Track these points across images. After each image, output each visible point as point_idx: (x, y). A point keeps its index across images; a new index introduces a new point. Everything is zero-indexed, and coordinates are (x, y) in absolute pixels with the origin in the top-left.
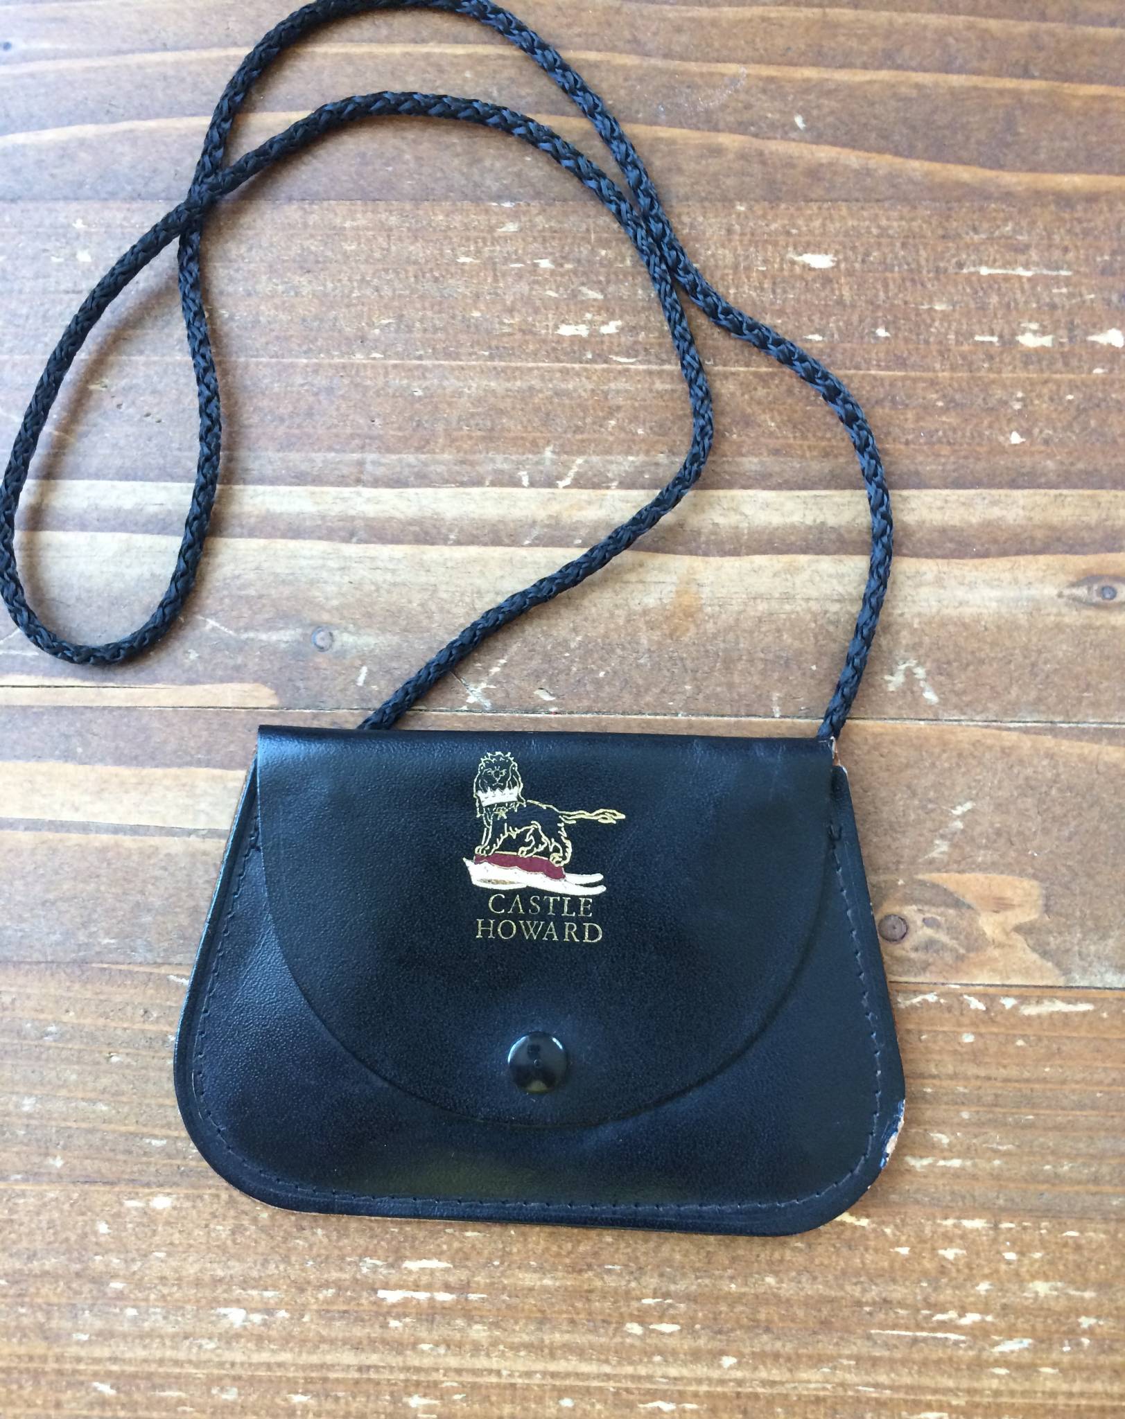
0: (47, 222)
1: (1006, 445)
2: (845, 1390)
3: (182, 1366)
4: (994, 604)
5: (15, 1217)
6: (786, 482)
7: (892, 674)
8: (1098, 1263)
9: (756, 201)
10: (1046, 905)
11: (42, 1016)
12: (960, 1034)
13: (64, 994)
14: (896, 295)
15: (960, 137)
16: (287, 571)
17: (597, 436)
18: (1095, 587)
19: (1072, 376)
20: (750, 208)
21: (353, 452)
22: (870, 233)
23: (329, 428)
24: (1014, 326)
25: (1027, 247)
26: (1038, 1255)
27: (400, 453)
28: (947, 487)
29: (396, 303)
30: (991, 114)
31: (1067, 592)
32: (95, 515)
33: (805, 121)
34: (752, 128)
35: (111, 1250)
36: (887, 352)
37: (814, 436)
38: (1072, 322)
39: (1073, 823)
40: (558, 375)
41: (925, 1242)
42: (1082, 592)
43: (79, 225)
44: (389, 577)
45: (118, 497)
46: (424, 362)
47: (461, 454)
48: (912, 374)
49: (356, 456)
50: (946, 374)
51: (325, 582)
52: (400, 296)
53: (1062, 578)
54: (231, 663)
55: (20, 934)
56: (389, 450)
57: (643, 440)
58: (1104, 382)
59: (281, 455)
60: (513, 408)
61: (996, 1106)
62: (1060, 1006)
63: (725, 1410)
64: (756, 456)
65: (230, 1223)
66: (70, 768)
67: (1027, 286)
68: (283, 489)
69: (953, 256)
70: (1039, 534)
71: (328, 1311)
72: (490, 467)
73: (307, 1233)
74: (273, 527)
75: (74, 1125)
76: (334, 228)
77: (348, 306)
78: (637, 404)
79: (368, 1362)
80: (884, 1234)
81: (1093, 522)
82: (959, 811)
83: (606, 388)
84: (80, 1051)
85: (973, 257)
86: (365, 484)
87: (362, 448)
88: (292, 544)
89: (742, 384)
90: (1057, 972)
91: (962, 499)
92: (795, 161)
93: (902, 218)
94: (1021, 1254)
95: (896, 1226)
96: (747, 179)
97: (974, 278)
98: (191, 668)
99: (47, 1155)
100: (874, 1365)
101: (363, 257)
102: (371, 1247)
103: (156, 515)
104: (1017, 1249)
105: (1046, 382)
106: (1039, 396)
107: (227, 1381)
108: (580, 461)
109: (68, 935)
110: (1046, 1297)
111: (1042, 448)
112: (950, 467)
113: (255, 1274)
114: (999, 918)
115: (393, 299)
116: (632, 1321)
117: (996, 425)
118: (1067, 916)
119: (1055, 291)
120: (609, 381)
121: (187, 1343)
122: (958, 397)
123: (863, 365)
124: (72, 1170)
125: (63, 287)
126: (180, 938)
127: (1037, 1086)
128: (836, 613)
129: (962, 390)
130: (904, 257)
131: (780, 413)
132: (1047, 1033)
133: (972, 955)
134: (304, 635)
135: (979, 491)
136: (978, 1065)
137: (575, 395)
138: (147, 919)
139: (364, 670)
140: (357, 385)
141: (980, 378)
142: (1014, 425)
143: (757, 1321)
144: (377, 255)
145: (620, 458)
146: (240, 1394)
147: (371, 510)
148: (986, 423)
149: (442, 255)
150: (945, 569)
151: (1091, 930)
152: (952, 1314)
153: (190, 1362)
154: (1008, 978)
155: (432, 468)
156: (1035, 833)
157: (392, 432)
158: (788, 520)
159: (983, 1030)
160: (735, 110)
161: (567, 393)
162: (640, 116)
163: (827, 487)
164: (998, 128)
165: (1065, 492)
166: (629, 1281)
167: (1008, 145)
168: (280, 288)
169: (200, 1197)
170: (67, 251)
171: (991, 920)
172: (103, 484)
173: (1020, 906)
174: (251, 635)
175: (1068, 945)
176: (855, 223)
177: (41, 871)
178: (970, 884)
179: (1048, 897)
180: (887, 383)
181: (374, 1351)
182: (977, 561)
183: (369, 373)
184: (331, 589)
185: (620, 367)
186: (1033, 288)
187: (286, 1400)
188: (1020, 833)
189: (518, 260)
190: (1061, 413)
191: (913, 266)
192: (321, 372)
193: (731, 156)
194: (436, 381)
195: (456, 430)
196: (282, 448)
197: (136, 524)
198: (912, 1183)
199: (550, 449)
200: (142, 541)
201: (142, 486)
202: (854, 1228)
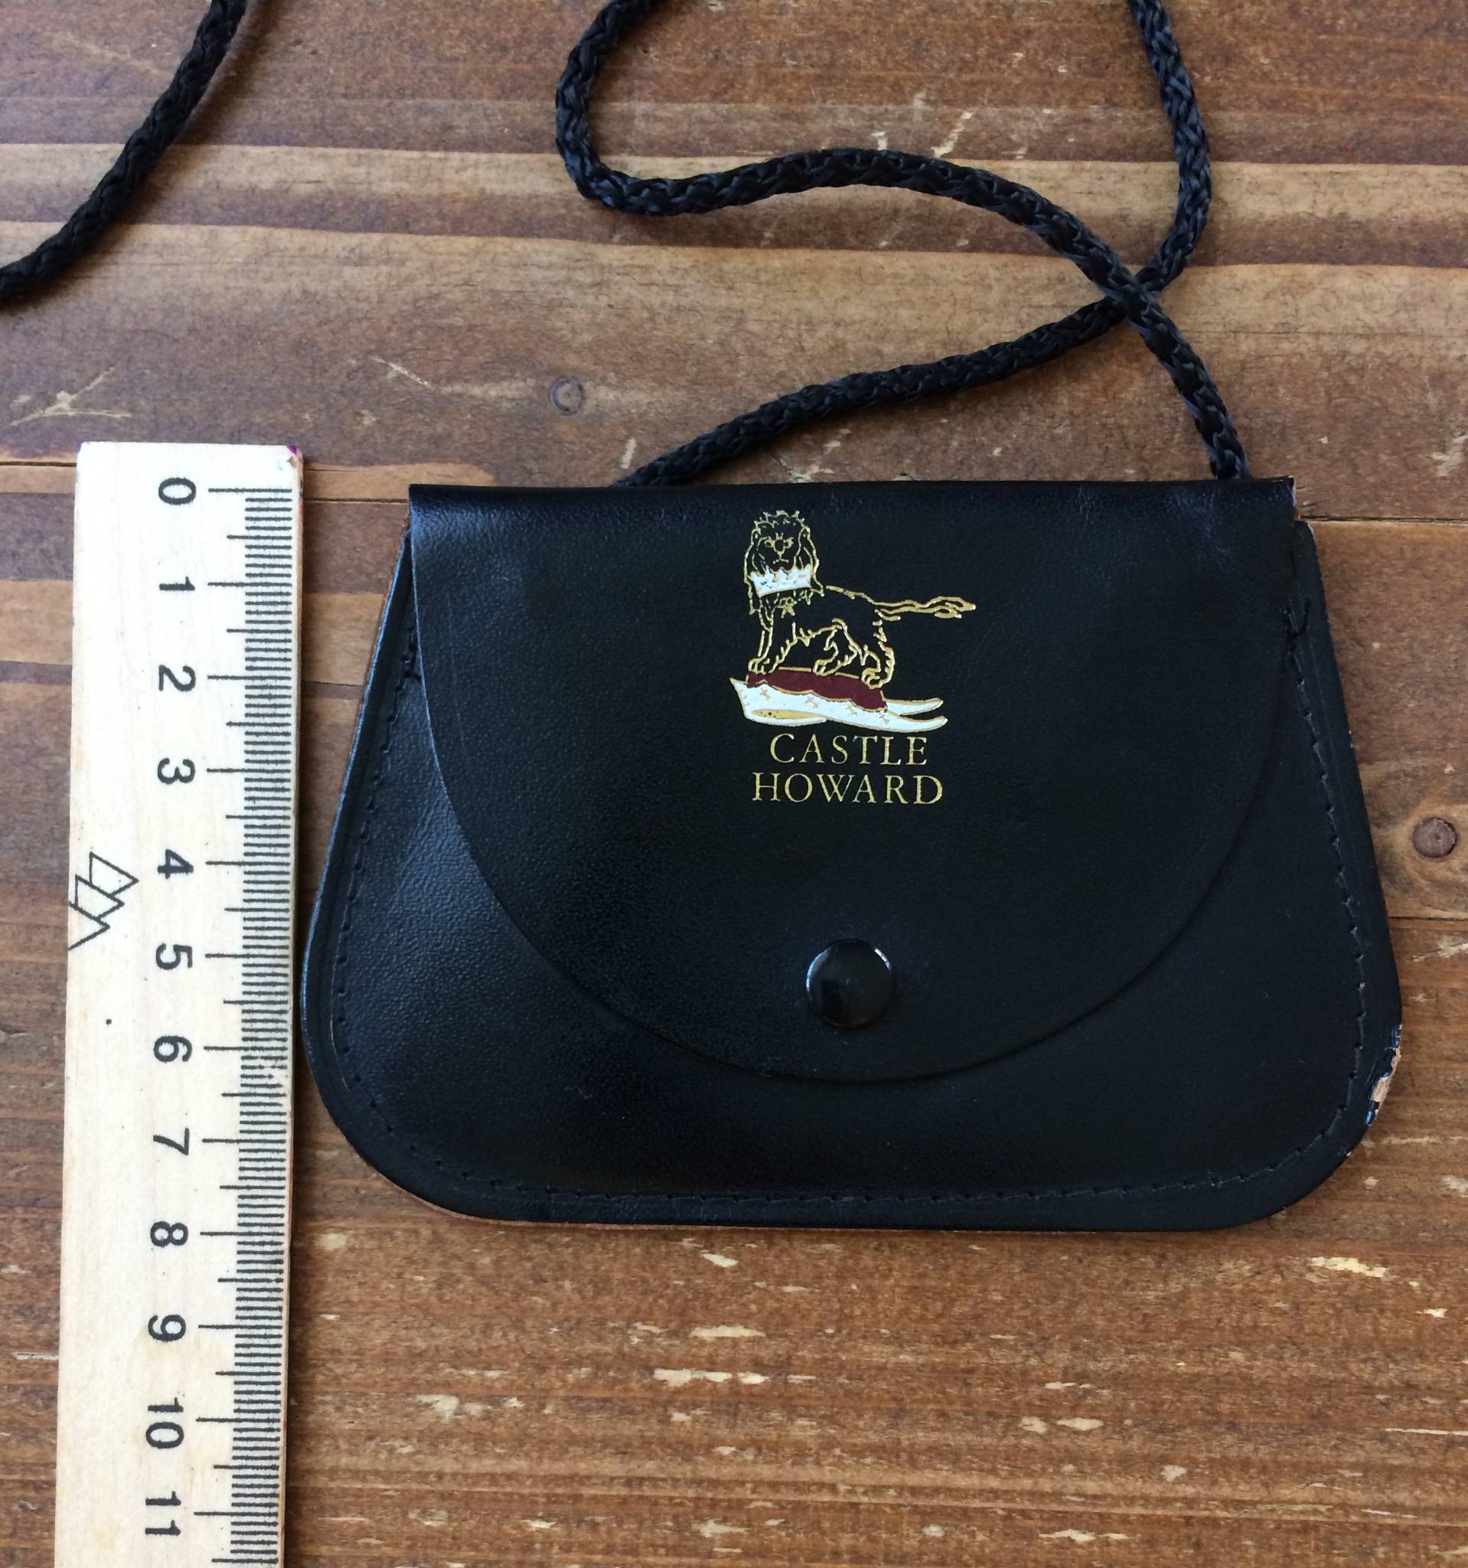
2: (1347, 1514)
3: (364, 1480)
6: (1287, 150)
7: (1444, 451)
16: (512, 288)
21: (614, 99)
27: (687, 101)
32: (215, 199)
37: (1331, 79)
44: (670, 297)
47: (784, 105)
51: (572, 306)
54: (427, 431)
56: (671, 98)
57: (1067, 84)
59: (502, 104)
60: (865, 32)
63: (1168, 1542)
65: (435, 1272)
68: (504, 158)
71: (580, 1399)
72: (828, 124)
73: (549, 1286)
74: (491, 219)
78: (1057, 27)
79: (641, 1473)
80: (1410, 1289)
87: (629, 94)
88: (520, 245)
95: (1427, 1278)
98: (365, 439)
100: (1390, 1478)
102: (644, 1307)
103: (310, 198)
107: (433, 1500)
108: (967, 115)
113: (472, 1345)
116: (1031, 1415)
121: (372, 1444)
128: (1360, 356)
134: (540, 389)
137: (961, 11)
139: (632, 444)
143: (1217, 1414)
145: (1030, 111)
146: (450, 1519)
153: (376, 1473)
155: (737, 126)
157: (674, 69)
158: (1290, 211)
163: (1348, 161)
166: (1027, 1357)
169: (390, 1233)
174: (458, 388)
181: (650, 1456)
184: (579, 316)
187: (519, 1527)
195: (775, 65)
196: (504, 94)
197: (279, 212)
198: (1452, 1214)
199: (921, 95)
200: (288, 239)
201: (289, 153)
202: (1364, 1280)
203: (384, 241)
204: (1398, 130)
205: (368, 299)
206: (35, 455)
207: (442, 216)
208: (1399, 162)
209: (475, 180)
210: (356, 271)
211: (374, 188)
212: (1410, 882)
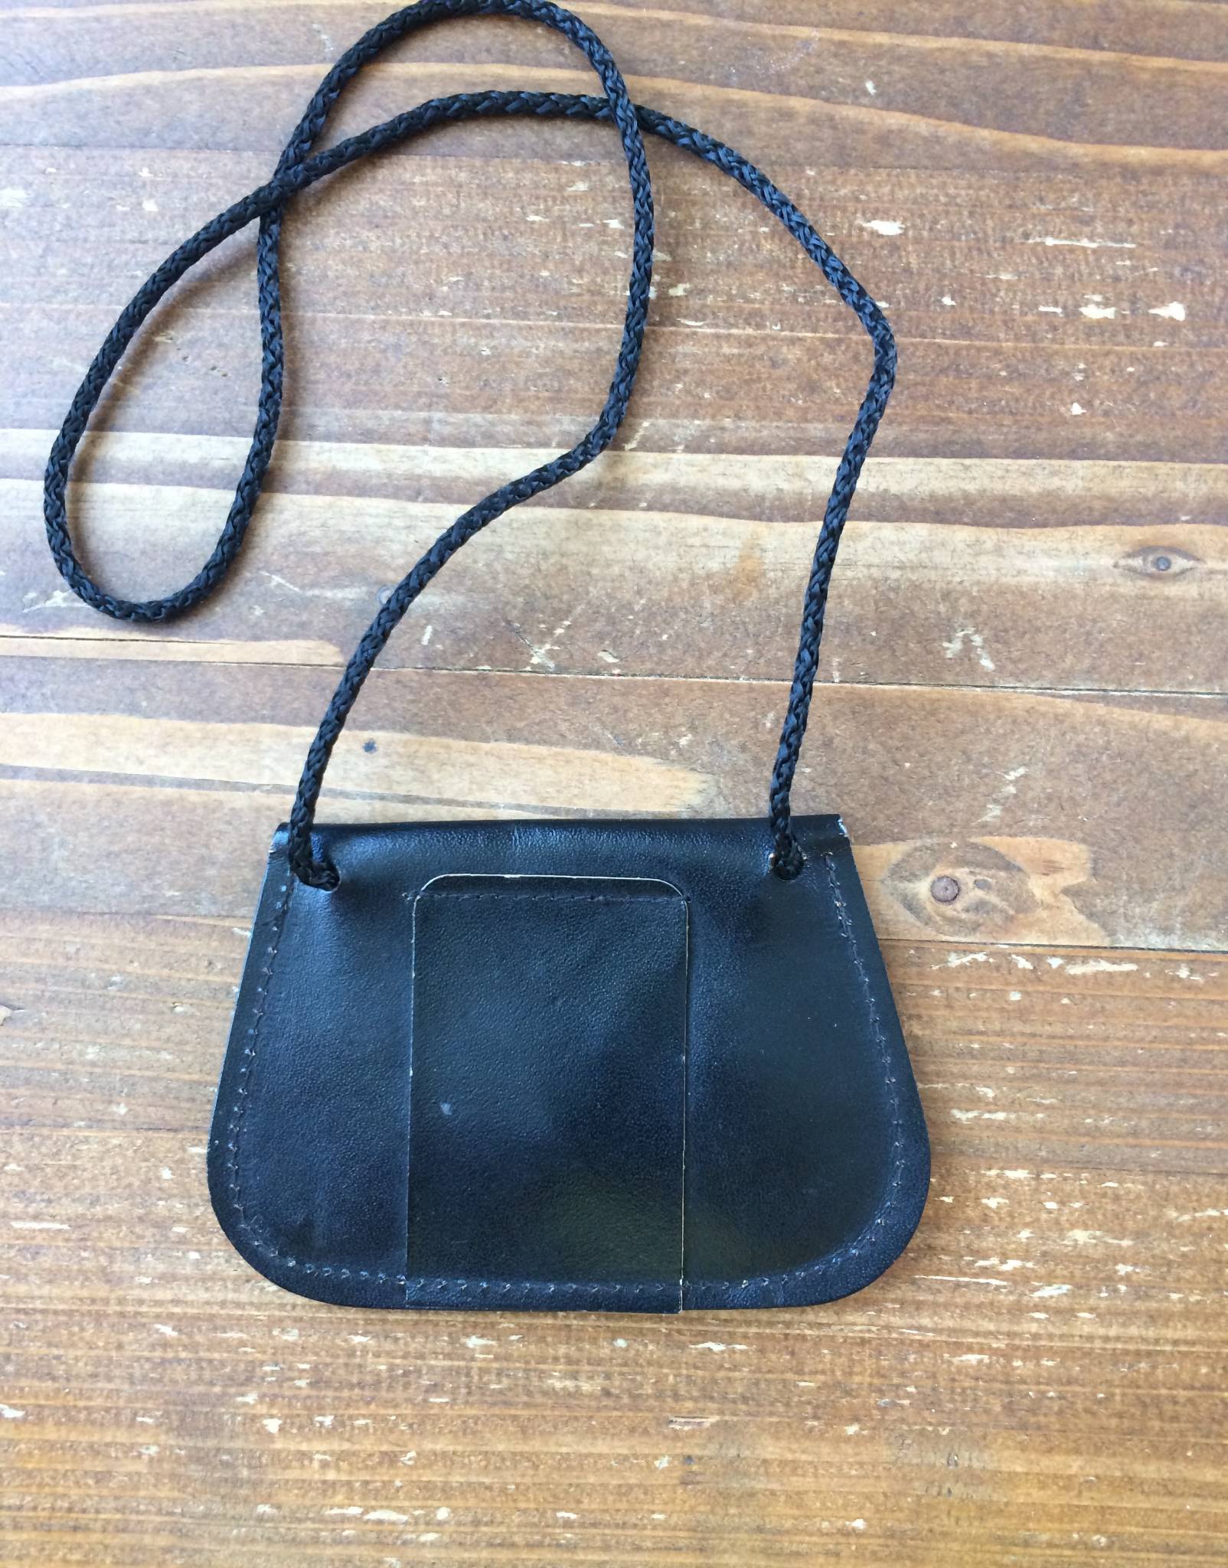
0: (113, 170)
1: (1067, 415)
2: (890, 1332)
3: (244, 1309)
4: (1051, 574)
5: (78, 1163)
7: (950, 641)
8: (1136, 1214)
9: (826, 166)
10: (1094, 868)
11: (106, 966)
12: (1007, 992)
13: (129, 945)
14: (963, 264)
15: (1029, 106)
16: (353, 529)
17: (664, 399)
18: (1151, 558)
19: (1132, 349)
20: (820, 173)
21: (421, 410)
22: (937, 200)
23: (396, 386)
24: (1078, 297)
25: (1093, 218)
26: (1077, 1205)
27: (467, 412)
28: (1007, 457)
29: (465, 261)
30: (1060, 84)
31: (1122, 562)
32: (160, 468)
33: (876, 88)
34: (823, 93)
35: (174, 1196)
36: (953, 321)
38: (1134, 295)
39: (1123, 789)
41: (968, 1191)
42: (1137, 563)
43: (145, 173)
45: (183, 451)
46: (492, 321)
47: (528, 415)
48: (977, 343)
49: (423, 415)
50: (1010, 344)
51: (391, 541)
52: (468, 254)
53: (1118, 548)
54: (296, 619)
55: (84, 885)
56: (456, 409)
57: (710, 404)
58: (1164, 355)
59: (347, 411)
60: (581, 370)
61: (1040, 1061)
62: (1105, 966)
63: (773, 1352)
64: (821, 422)
66: (135, 721)
67: (1091, 258)
68: (349, 446)
69: (1020, 226)
70: (1097, 505)
72: (557, 428)
74: (339, 485)
75: (138, 1073)
76: (403, 183)
77: (416, 263)
78: (704, 368)
81: (1150, 494)
82: (1012, 776)
83: (673, 351)
84: (144, 1001)
85: (1039, 228)
86: (431, 444)
87: (429, 407)
88: (359, 502)
89: (808, 349)
90: (1103, 933)
91: (1023, 469)
92: (866, 127)
93: (970, 187)
94: (1062, 1203)
96: (818, 144)
97: (1039, 248)
98: (256, 624)
99: (110, 1102)
100: (917, 1309)
101: (432, 213)
103: (222, 470)
104: (1057, 1198)
105: (1107, 354)
106: (1100, 368)
107: (289, 1322)
108: (646, 424)
109: (132, 886)
110: (1085, 1244)
111: (1102, 419)
112: (1012, 437)
114: (1048, 880)
115: (462, 255)
117: (1058, 396)
118: (1113, 880)
119: (1119, 263)
120: (677, 344)
121: (249, 1285)
122: (1021, 367)
123: (929, 334)
124: (136, 1117)
125: (128, 237)
126: (244, 891)
127: (1080, 1043)
128: (897, 580)
129: (1024, 360)
130: (971, 226)
131: (846, 380)
132: (1090, 992)
133: (1021, 916)
134: (370, 593)
135: (1040, 461)
136: (1024, 1022)
138: (211, 872)
139: (429, 629)
140: (425, 343)
141: (1043, 349)
142: (1076, 396)
144: (447, 211)
145: (686, 422)
146: (300, 1335)
147: (438, 470)
148: (1048, 393)
149: (512, 213)
150: (1005, 538)
151: (1136, 893)
152: (994, 1261)
153: (252, 1304)
154: (1056, 939)
155: (498, 428)
156: (1085, 798)
157: (459, 391)
159: (1030, 989)
160: (807, 74)
162: (712, 77)
163: (890, 455)
164: (1067, 98)
165: (1123, 463)
167: (1076, 116)
168: (349, 242)
170: (133, 200)
171: (1040, 882)
172: (168, 438)
173: (1069, 869)
174: (317, 592)
175: (1114, 907)
176: (924, 191)
177: (106, 823)
178: (1021, 847)
179: (1095, 861)
180: (952, 352)
182: (1037, 531)
183: (437, 331)
184: (396, 547)
185: (688, 330)
186: (1098, 260)
187: (346, 1341)
188: (1072, 798)
189: (588, 220)
190: (1121, 385)
191: (980, 235)
192: (388, 328)
193: (802, 120)
194: (504, 341)
195: (523, 391)
196: (348, 405)
197: (200, 478)
198: (958, 1135)
201: (208, 441)
204: (922, 436)
206: (37, 632)
207: (308, 483)
208: (922, 456)
212: (930, 918)
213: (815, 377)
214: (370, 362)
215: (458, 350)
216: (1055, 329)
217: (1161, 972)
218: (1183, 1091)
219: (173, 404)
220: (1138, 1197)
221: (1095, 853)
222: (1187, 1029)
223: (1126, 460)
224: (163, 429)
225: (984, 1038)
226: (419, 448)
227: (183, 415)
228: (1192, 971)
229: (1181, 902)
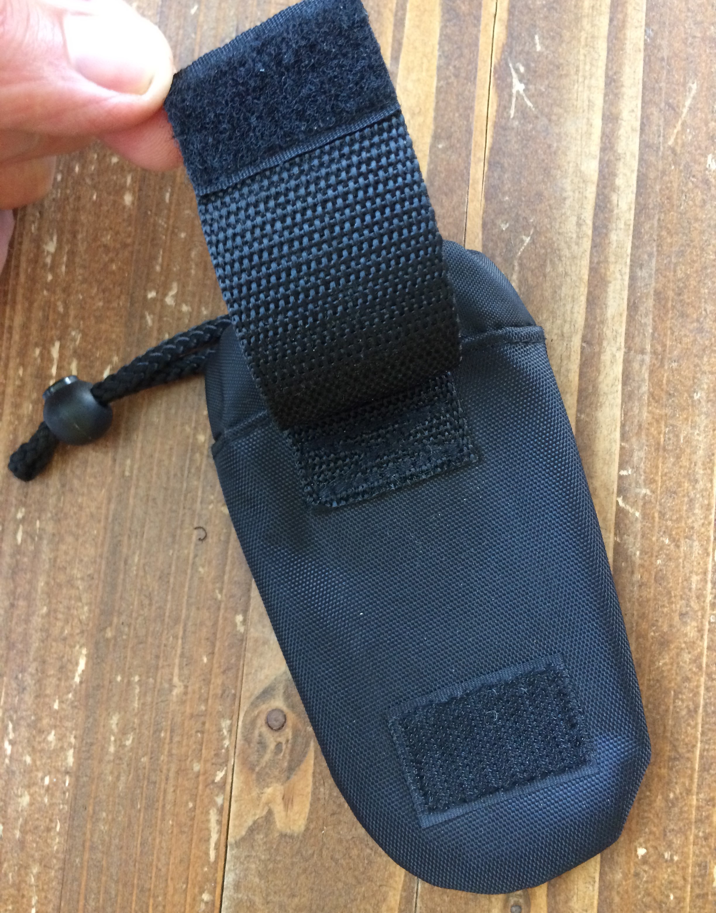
1: (636, 844)
8: (37, 843)
10: (286, 835)
12: (199, 761)
16: (563, 295)
17: (656, 529)
18: (521, 900)
19: (688, 900)
21: (652, 346)
23: (671, 328)
26: (46, 800)
27: (649, 380)
32: (612, 158)
39: (344, 862)
40: (706, 502)
41: (60, 721)
45: (625, 175)
47: (646, 426)
48: (696, 776)
49: (648, 348)
50: (694, 802)
51: (553, 322)
54: (497, 253)
56: (652, 372)
57: (652, 564)
59: (652, 293)
60: (681, 467)
61: (148, 782)
62: (214, 837)
64: (637, 649)
65: (111, 244)
66: (428, 140)
68: (625, 294)
71: (49, 307)
72: (635, 447)
73: (101, 295)
74: (596, 286)
78: (681, 560)
79: (14, 332)
80: (69, 692)
81: (572, 904)
83: (695, 537)
86: (626, 354)
87: (654, 353)
88: (583, 299)
89: (694, 643)
90: (238, 838)
94: (48, 789)
95: (72, 702)
98: (495, 224)
102: (88, 338)
103: (610, 202)
104: (51, 786)
105: (685, 879)
106: (674, 873)
108: (637, 514)
110: (19, 803)
111: (632, 871)
113: (77, 260)
114: (279, 800)
116: (26, 513)
117: (651, 837)
118: (277, 850)
120: (700, 541)
122: (677, 809)
123: (705, 739)
127: (160, 813)
129: (681, 812)
131: (669, 670)
132: (195, 826)
133: (254, 776)
136: (177, 773)
137: (690, 514)
140: (704, 350)
141: (690, 828)
142: (651, 850)
143: (18, 599)
145: (639, 545)
147: (606, 357)
148: (655, 829)
151: (266, 866)
152: (11, 736)
154: (236, 801)
155: (637, 403)
156: (339, 833)
157: (666, 375)
159: (201, 778)
161: (691, 509)
165: (597, 885)
166: (51, 512)
169: (130, 225)
171: (278, 793)
172: (635, 165)
173: (287, 815)
174: (517, 268)
175: (256, 848)
178: (305, 781)
179: (291, 837)
180: (690, 755)
181: (21, 338)
184: (548, 326)
188: (339, 822)
190: (659, 888)
194: (704, 410)
195: (666, 423)
196: (657, 293)
197: (604, 187)
198: (100, 716)
199: (648, 492)
200: (591, 192)
201: (632, 192)
202: (74, 672)
203: (588, 236)
205: (560, 227)
206: (495, 73)
207: (598, 263)
209: (615, 279)
210: (574, 223)
211: (614, 232)
212: (257, 706)
213: (672, 646)
214: (690, 310)
215: (699, 375)
216: (706, 838)
217: (208, 880)
218: (120, 887)
219: (660, 168)
220: (48, 846)
221: (298, 837)
222: (165, 894)
223: (600, 887)
224: (641, 160)
225: (168, 741)
226: (623, 345)
227: (652, 175)
228: (207, 903)
229: (258, 900)
